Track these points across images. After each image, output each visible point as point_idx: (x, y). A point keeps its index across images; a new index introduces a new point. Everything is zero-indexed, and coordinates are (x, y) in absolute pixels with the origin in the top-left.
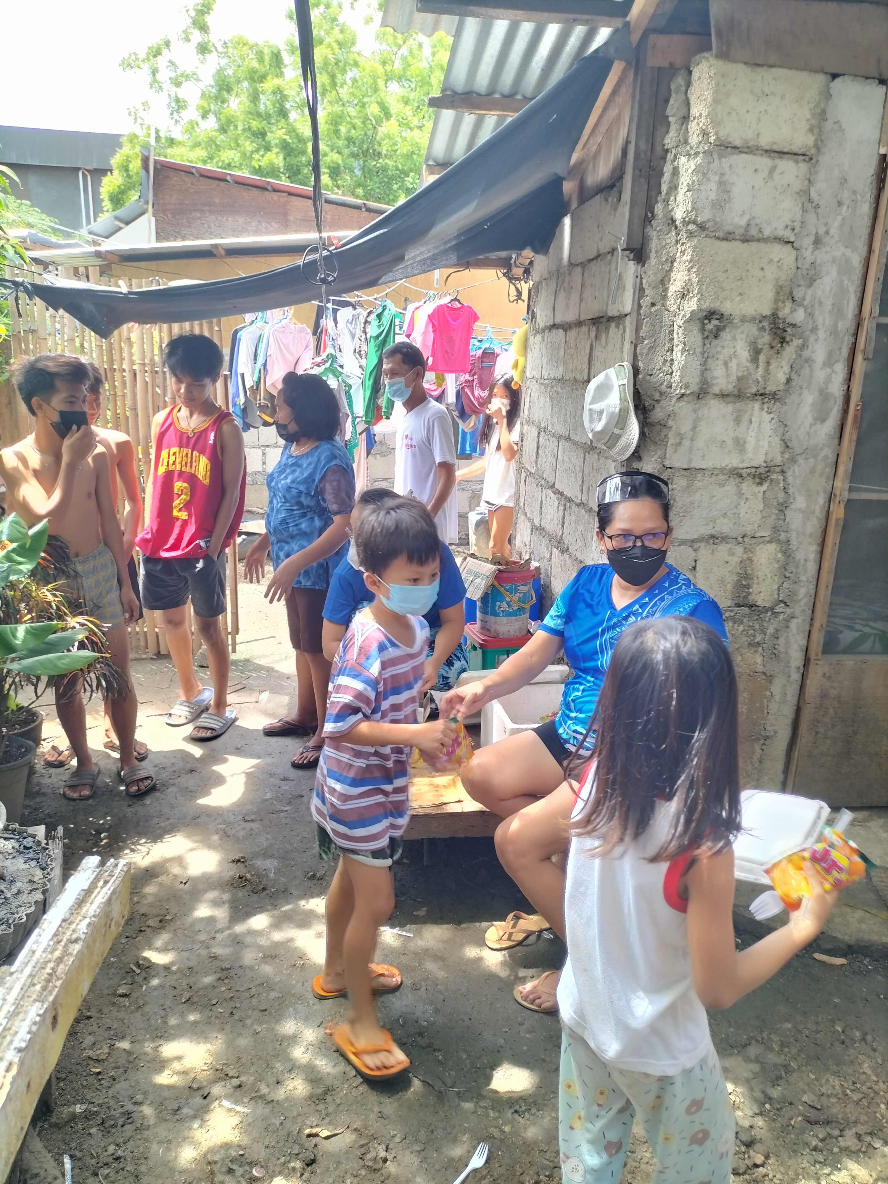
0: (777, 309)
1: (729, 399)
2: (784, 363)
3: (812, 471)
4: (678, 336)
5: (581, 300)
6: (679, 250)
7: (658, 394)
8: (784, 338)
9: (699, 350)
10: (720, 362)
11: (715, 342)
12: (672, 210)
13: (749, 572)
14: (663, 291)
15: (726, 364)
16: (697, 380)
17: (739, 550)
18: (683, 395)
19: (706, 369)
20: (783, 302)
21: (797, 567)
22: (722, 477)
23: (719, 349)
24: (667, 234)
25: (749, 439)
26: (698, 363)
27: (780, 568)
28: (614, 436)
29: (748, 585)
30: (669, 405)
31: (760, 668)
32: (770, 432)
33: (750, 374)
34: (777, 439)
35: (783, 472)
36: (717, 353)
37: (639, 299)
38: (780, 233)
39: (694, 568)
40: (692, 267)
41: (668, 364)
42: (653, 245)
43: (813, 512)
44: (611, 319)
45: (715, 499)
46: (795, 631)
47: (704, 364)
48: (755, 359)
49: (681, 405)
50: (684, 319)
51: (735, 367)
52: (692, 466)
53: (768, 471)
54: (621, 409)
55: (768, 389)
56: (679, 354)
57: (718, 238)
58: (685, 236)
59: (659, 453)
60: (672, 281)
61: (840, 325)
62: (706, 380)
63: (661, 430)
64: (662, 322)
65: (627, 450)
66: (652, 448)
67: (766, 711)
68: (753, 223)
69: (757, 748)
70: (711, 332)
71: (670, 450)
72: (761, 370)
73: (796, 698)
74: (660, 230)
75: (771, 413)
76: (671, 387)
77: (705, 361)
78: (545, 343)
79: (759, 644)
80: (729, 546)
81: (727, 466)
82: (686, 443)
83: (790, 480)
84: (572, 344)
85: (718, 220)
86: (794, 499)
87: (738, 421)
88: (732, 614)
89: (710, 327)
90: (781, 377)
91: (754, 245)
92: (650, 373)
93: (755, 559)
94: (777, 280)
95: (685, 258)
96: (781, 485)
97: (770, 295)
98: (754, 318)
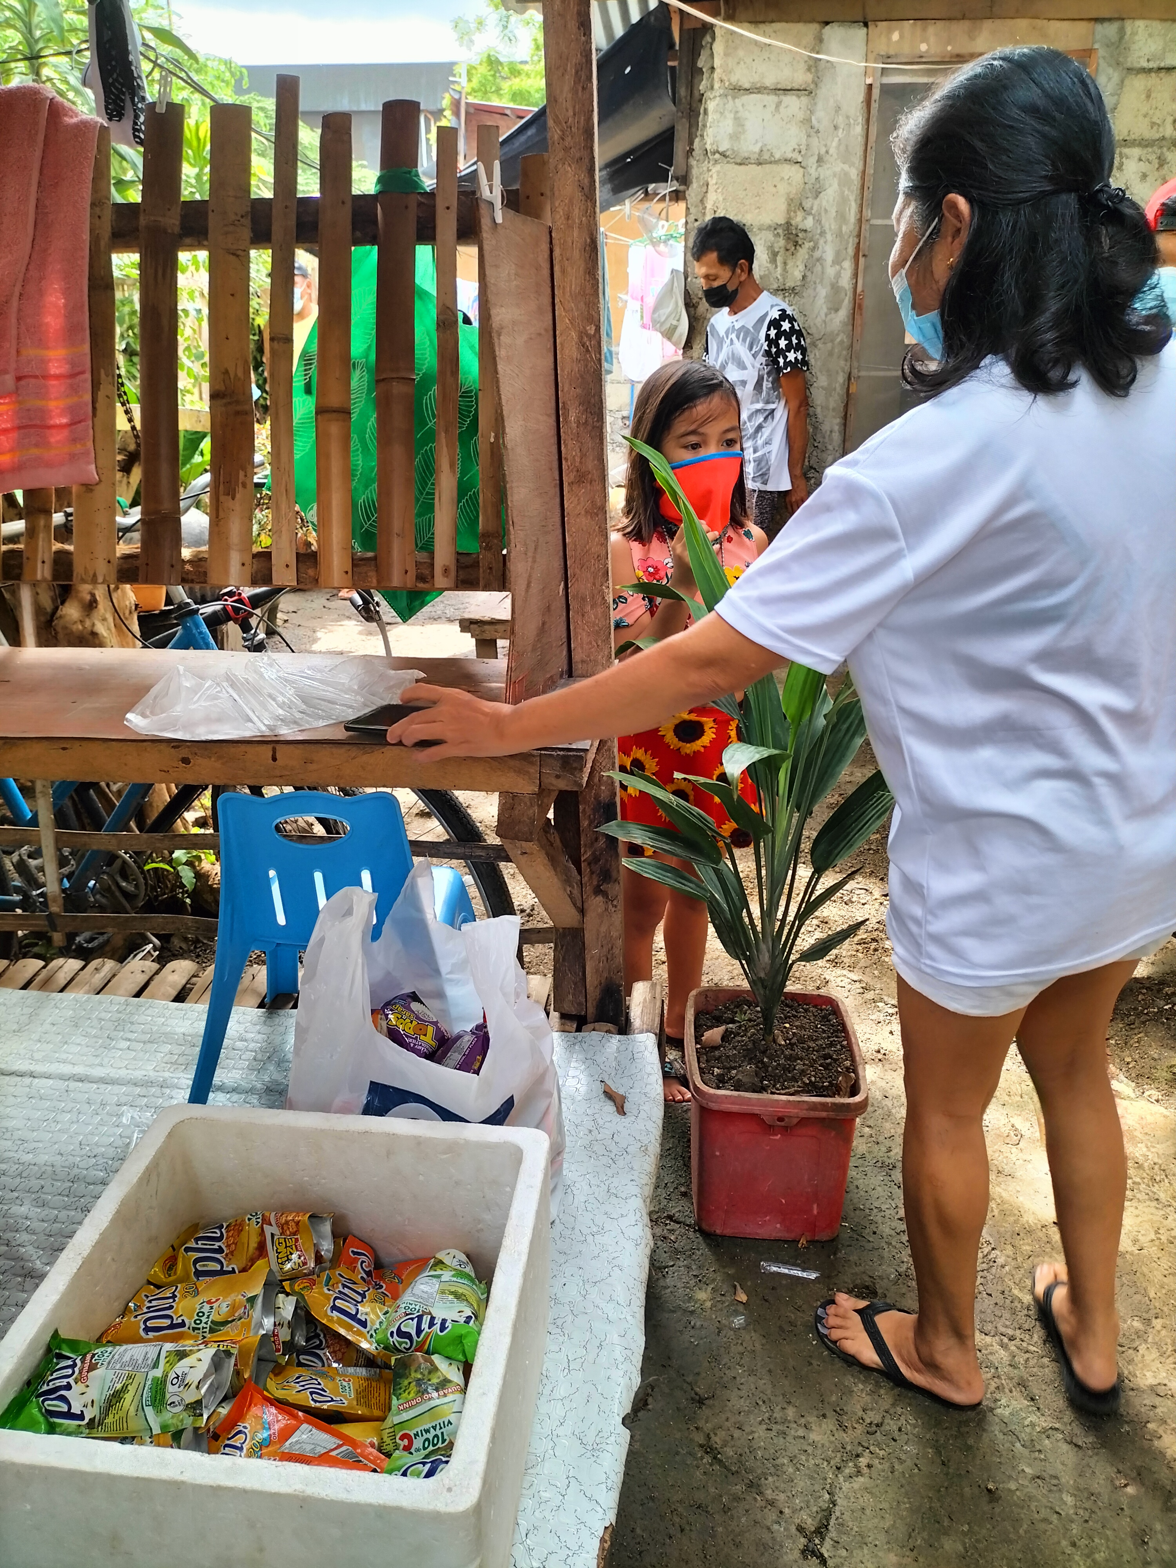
0: (790, 218)
2: (799, 263)
3: (831, 354)
6: (711, 175)
8: (798, 242)
12: (705, 143)
14: (703, 209)
20: (795, 212)
24: (702, 163)
33: (770, 273)
38: (789, 155)
40: (719, 188)
42: (695, 172)
43: (835, 389)
48: (773, 260)
55: (787, 285)
57: (736, 164)
58: (713, 163)
60: (709, 201)
61: (844, 228)
68: (765, 149)
72: (779, 270)
74: (698, 160)
85: (734, 149)
86: (817, 378)
90: (798, 275)
91: (767, 167)
94: (788, 194)
95: (715, 180)
97: (783, 207)
98: (770, 227)
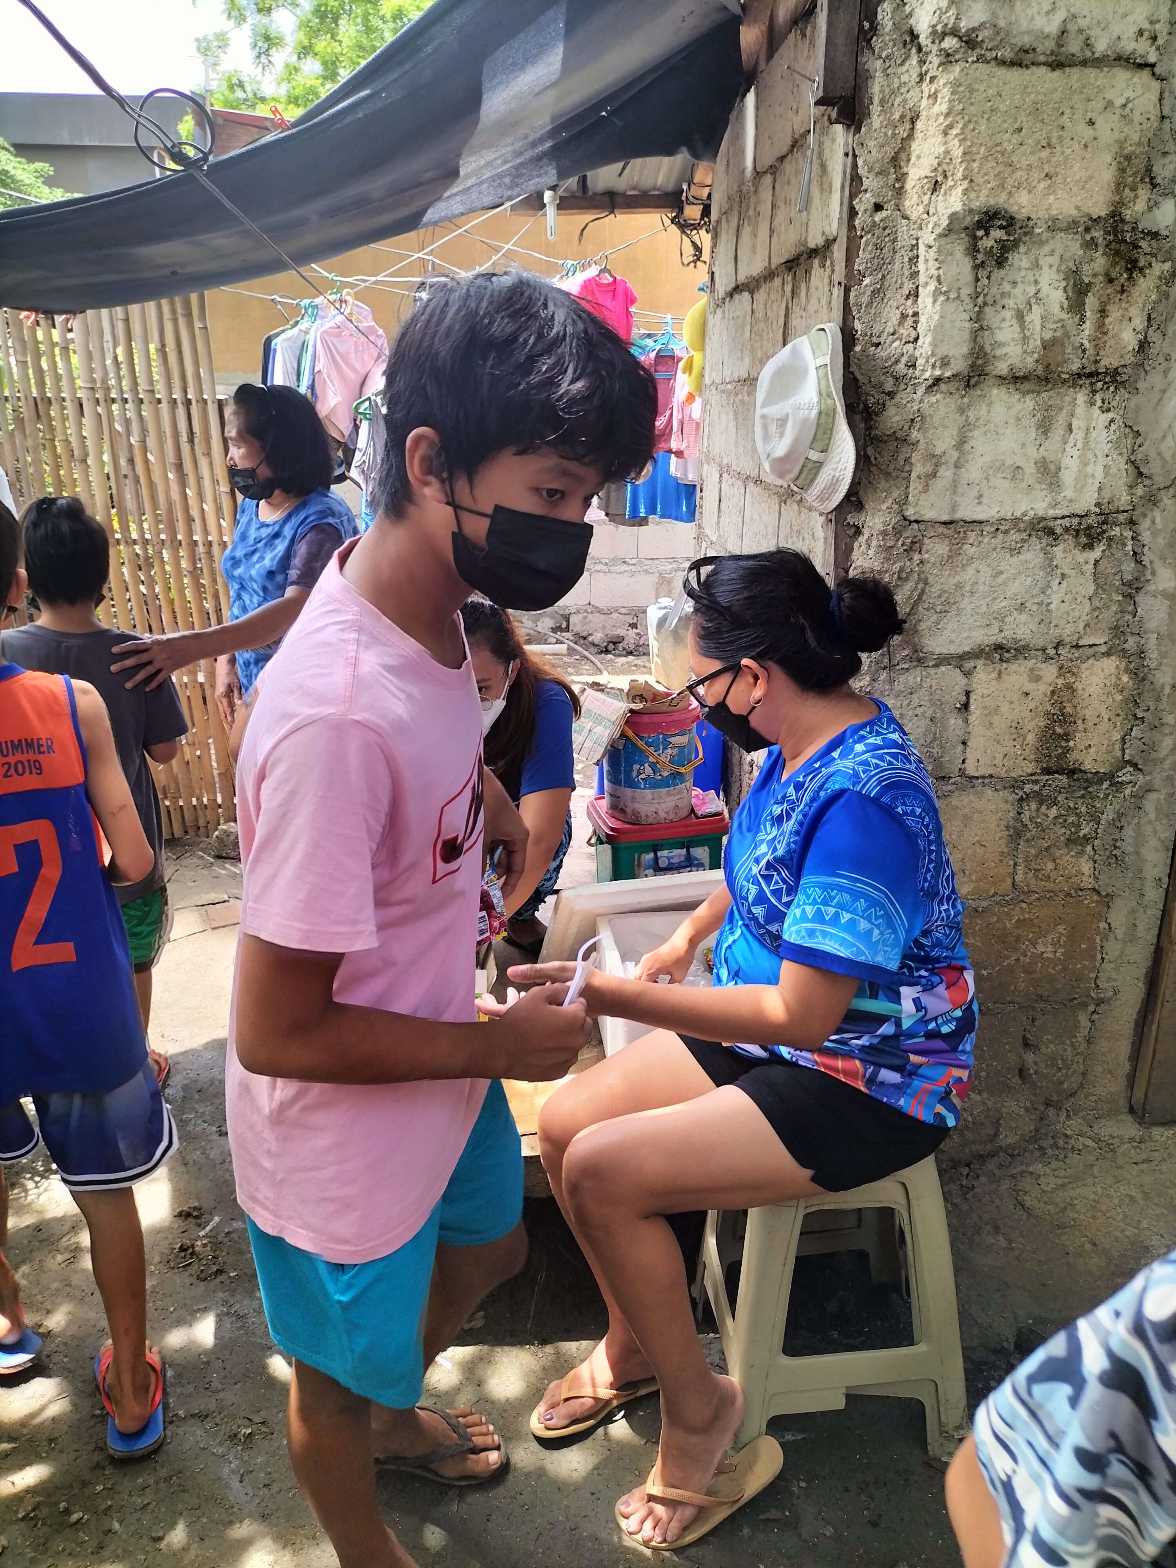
0: (1121, 203)
1: (1027, 386)
2: (1134, 311)
4: (926, 267)
5: (772, 231)
6: (926, 94)
7: (891, 380)
8: (1136, 261)
9: (966, 291)
10: (1008, 314)
11: (998, 274)
12: (910, 15)
13: (1069, 710)
14: (897, 180)
15: (1020, 316)
16: (965, 349)
17: (1049, 671)
18: (938, 381)
19: (982, 328)
20: (1133, 189)
21: (1158, 699)
22: (1015, 536)
23: (1007, 287)
24: (902, 64)
25: (1066, 462)
26: (966, 316)
27: (1125, 701)
28: (810, 465)
29: (1067, 734)
30: (913, 401)
31: (1088, 882)
32: (1107, 448)
33: (1067, 335)
34: (1122, 461)
35: (1132, 523)
36: (1003, 295)
37: (852, 197)
38: (1129, 46)
39: (966, 706)
40: (951, 127)
41: (910, 321)
42: (877, 88)
44: (813, 253)
45: (1002, 577)
46: (1152, 816)
47: (978, 317)
48: (1076, 305)
49: (933, 399)
50: (938, 231)
51: (1038, 322)
52: (958, 515)
53: (1105, 522)
54: (820, 413)
55: (1103, 363)
56: (930, 300)
57: (1002, 63)
58: (936, 61)
59: (895, 494)
60: (913, 159)
62: (981, 348)
63: (897, 451)
64: (895, 240)
65: (834, 491)
66: (883, 485)
67: (1099, 956)
68: (1072, 28)
69: (1083, 1018)
70: (989, 252)
71: (915, 486)
72: (1089, 327)
73: (1155, 931)
74: (889, 57)
75: (1108, 410)
76: (914, 366)
77: (979, 313)
78: (726, 320)
79: (1086, 839)
80: (1030, 663)
81: (1025, 514)
82: (946, 474)
83: (1146, 537)
84: (760, 314)
85: (1002, 23)
86: (1153, 573)
87: (1045, 427)
88: (1036, 788)
89: (987, 243)
90: (1129, 339)
91: (1075, 73)
92: (875, 340)
93: (1078, 686)
94: (1121, 143)
95: (937, 109)
96: (1129, 548)
97: (1108, 176)
98: (1075, 223)
